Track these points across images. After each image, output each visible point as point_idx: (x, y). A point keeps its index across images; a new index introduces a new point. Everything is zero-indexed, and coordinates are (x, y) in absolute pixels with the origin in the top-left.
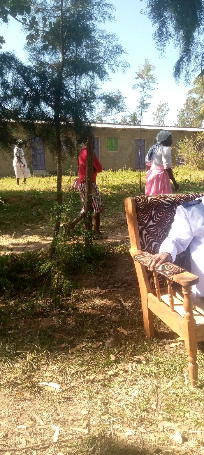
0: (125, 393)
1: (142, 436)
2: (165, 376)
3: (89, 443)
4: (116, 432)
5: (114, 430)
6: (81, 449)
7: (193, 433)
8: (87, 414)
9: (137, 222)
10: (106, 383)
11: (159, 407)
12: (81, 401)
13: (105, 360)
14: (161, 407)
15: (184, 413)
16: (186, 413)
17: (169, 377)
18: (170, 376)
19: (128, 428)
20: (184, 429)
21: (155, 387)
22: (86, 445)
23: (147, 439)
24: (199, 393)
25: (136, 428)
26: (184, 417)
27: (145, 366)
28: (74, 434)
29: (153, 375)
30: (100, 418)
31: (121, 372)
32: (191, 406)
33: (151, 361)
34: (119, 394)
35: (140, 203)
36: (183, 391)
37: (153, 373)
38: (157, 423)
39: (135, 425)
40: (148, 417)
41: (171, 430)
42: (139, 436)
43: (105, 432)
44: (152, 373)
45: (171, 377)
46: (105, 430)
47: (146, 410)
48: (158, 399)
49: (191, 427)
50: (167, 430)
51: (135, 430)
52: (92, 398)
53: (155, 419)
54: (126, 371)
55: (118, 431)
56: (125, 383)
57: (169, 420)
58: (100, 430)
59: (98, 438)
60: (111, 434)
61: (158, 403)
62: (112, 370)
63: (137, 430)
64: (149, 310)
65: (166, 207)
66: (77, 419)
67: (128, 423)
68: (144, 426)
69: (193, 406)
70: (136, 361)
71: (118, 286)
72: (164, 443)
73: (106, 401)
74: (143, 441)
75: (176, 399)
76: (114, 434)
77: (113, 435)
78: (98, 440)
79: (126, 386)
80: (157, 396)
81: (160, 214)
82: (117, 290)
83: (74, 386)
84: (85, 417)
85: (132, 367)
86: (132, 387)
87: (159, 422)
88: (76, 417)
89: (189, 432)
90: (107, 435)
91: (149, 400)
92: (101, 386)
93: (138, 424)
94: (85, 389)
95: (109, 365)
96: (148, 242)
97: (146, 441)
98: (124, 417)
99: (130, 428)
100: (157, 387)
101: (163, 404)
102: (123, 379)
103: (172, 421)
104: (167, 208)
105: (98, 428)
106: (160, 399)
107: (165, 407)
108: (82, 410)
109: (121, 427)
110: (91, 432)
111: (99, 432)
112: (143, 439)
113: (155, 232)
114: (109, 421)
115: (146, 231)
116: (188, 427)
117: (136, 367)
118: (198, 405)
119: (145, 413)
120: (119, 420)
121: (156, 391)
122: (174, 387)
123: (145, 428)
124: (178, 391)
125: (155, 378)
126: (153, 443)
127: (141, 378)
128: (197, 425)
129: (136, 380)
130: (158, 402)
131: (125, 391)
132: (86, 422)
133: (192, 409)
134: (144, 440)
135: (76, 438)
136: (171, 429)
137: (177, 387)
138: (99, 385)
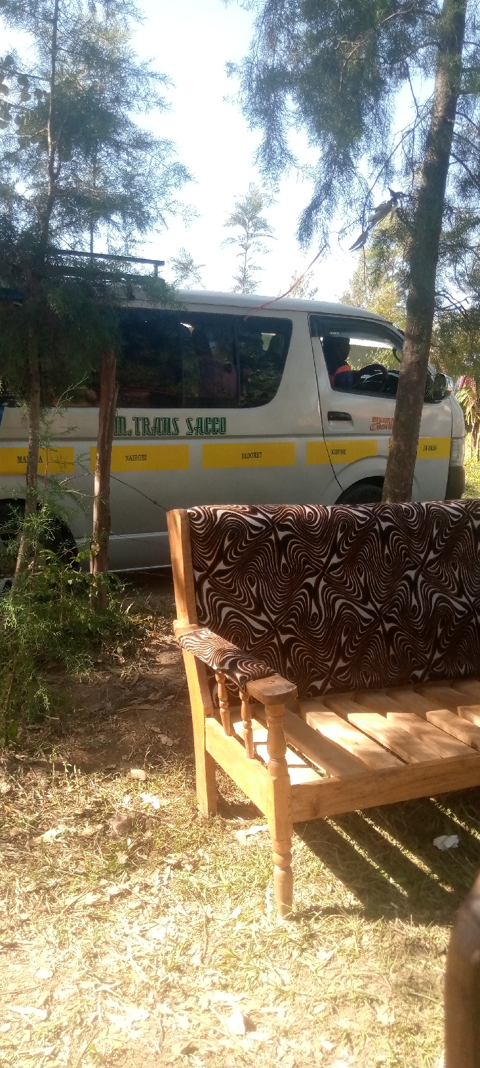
0: (139, 933)
1: (162, 1022)
2: (228, 896)
3: (45, 1038)
4: (108, 1015)
5: (105, 1010)
6: (28, 1051)
7: (269, 1014)
8: (49, 978)
9: (191, 564)
10: (99, 912)
11: (207, 961)
12: (40, 951)
13: (104, 863)
14: (211, 960)
15: (258, 973)
16: (261, 972)
17: (237, 899)
18: (239, 897)
19: (135, 1005)
20: (253, 1005)
21: (204, 919)
22: (39, 1043)
23: (171, 1027)
24: (293, 930)
25: (153, 1007)
26: (256, 982)
27: (190, 875)
28: (17, 1020)
29: (204, 895)
30: (78, 985)
31: (136, 889)
32: (274, 957)
33: (203, 865)
34: (127, 936)
35: (199, 522)
36: (261, 927)
37: (204, 890)
38: (198, 994)
39: (151, 1000)
40: (181, 982)
41: (225, 1008)
42: (156, 1022)
43: (83, 1016)
44: (202, 889)
45: (241, 897)
46: (85, 1011)
47: (178, 969)
48: (207, 944)
49: (266, 1002)
50: (215, 1008)
51: (149, 1009)
52: (64, 944)
53: (196, 985)
54: (146, 887)
55: (113, 1012)
56: (143, 911)
57: (225, 987)
58: (73, 1010)
59: (66, 1027)
60: (96, 1018)
61: (206, 954)
62: (117, 885)
63: (153, 1009)
64: (207, 755)
65: (254, 532)
66: (26, 989)
67: (136, 995)
68: (168, 1000)
69: (277, 959)
70: (171, 865)
71: (153, 699)
72: (206, 1035)
73: (95, 950)
74: (163, 1031)
75: (243, 945)
76: (103, 1018)
77: (100, 1019)
78: (67, 1033)
79: (142, 918)
80: (205, 940)
81: (241, 547)
82: (152, 708)
83: (28, 920)
84: (43, 986)
85: (161, 879)
86: (155, 920)
87: (201, 993)
88: (26, 984)
89: (261, 1012)
90: (88, 1020)
91: (187, 947)
92: (87, 919)
93: (156, 996)
94: (52, 925)
95: (111, 873)
96: (212, 608)
97: (169, 1031)
98: (129, 983)
99: (139, 1005)
100: (208, 920)
101: (216, 955)
102: (138, 903)
103: (230, 990)
104: (256, 535)
105: (70, 1007)
106: (211, 944)
107: (220, 960)
108: (39, 969)
109: (120, 1004)
110: (54, 1016)
111: (71, 1014)
112: (163, 1027)
113: (230, 585)
114: (95, 991)
115: (209, 582)
116: (261, 1002)
117: (169, 878)
118: (288, 956)
119: (176, 975)
120: (119, 990)
121: (206, 927)
122: (245, 920)
123: (170, 1006)
124: (251, 926)
125: (208, 901)
126: (183, 1033)
127: (177, 901)
128: (280, 995)
129: (167, 906)
130: (207, 950)
131: (140, 928)
132: (46, 993)
133: (275, 964)
134: (165, 1029)
135: (20, 1029)
136: (225, 1006)
137: (250, 920)
138: (83, 916)
